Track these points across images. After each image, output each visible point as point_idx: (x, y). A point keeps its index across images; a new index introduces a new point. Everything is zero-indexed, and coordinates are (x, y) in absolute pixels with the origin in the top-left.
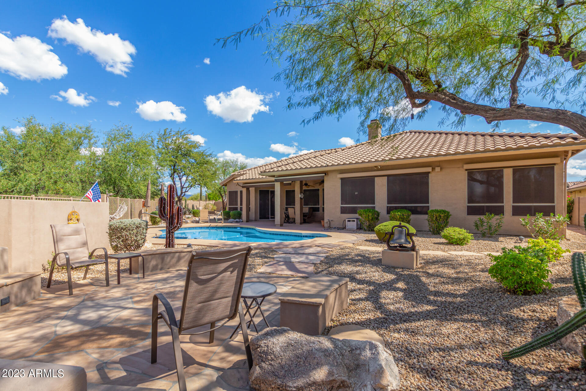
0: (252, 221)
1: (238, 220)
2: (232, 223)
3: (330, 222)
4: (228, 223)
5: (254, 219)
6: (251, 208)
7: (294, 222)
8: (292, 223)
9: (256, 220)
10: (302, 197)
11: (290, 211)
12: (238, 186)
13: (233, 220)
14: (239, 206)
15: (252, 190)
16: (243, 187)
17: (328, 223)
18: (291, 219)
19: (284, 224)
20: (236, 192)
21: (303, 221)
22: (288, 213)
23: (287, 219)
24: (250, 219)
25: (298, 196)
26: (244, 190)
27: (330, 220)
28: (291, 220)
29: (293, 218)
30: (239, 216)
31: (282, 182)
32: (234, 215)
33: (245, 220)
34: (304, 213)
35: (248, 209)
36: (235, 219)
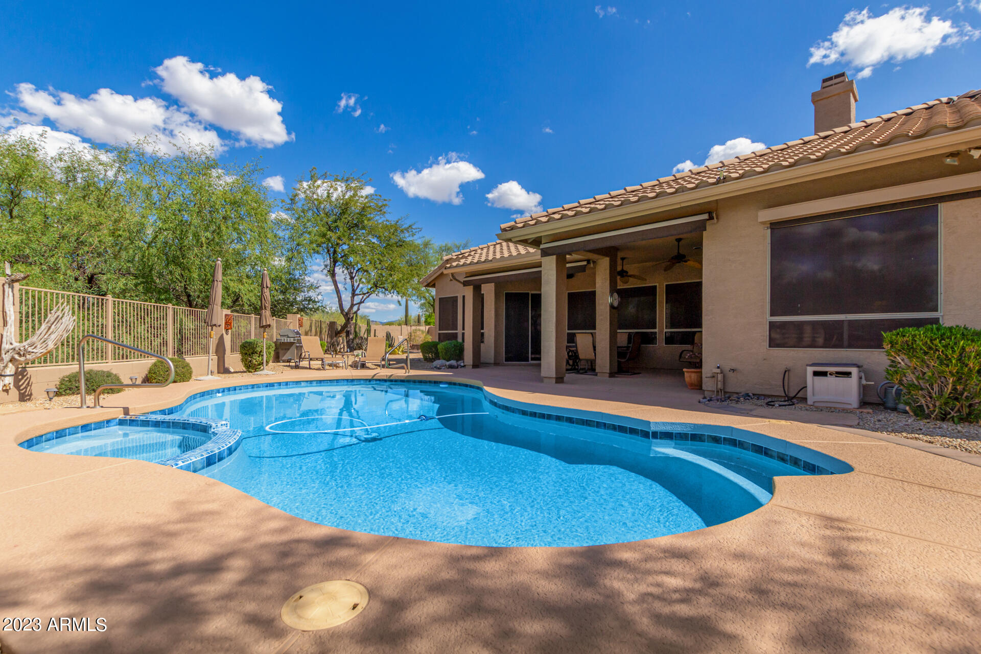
0: (486, 365)
1: (453, 362)
2: (439, 369)
3: (723, 374)
4: (432, 369)
5: (492, 361)
6: (486, 335)
7: (591, 368)
8: (584, 371)
9: (496, 364)
10: (616, 304)
11: (583, 340)
12: (454, 281)
13: (444, 361)
14: (459, 331)
15: (488, 290)
16: (465, 284)
17: (720, 377)
18: (583, 363)
19: (569, 376)
20: (455, 299)
21: (616, 370)
22: (576, 346)
23: (571, 362)
24: (482, 360)
25: (605, 300)
26: (469, 292)
27: (727, 367)
28: (582, 365)
29: (587, 360)
30: (458, 353)
31: (561, 255)
32: (447, 350)
33: (471, 363)
34: (618, 347)
35: (479, 338)
36: (448, 360)
